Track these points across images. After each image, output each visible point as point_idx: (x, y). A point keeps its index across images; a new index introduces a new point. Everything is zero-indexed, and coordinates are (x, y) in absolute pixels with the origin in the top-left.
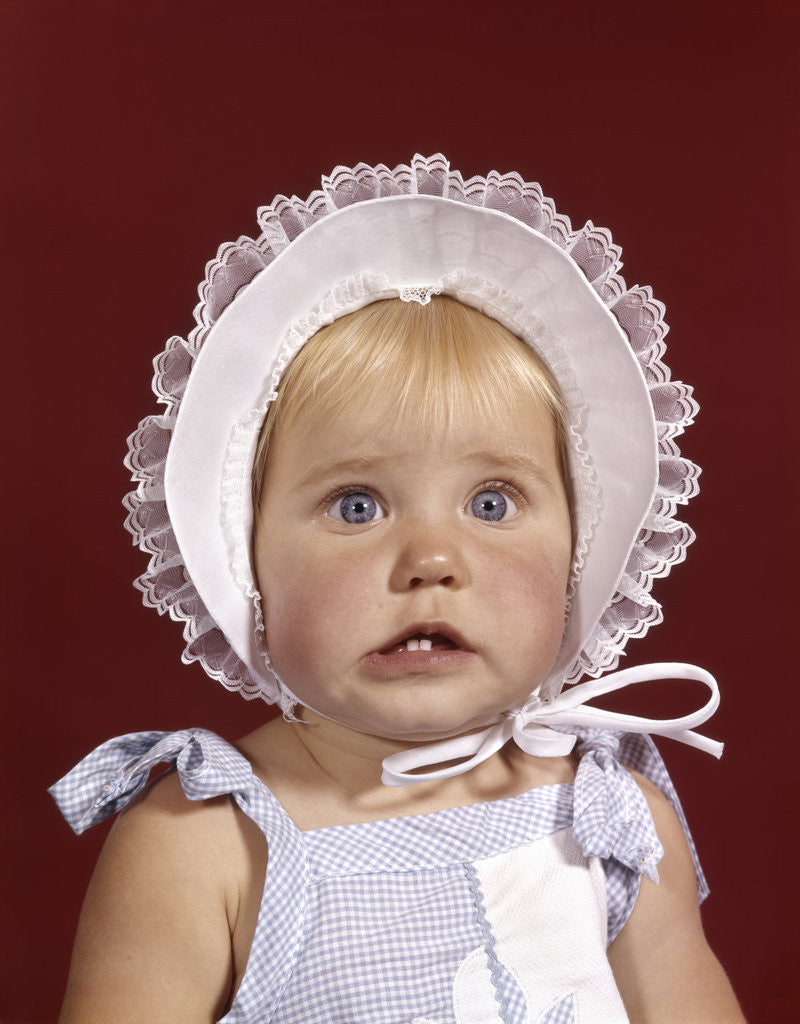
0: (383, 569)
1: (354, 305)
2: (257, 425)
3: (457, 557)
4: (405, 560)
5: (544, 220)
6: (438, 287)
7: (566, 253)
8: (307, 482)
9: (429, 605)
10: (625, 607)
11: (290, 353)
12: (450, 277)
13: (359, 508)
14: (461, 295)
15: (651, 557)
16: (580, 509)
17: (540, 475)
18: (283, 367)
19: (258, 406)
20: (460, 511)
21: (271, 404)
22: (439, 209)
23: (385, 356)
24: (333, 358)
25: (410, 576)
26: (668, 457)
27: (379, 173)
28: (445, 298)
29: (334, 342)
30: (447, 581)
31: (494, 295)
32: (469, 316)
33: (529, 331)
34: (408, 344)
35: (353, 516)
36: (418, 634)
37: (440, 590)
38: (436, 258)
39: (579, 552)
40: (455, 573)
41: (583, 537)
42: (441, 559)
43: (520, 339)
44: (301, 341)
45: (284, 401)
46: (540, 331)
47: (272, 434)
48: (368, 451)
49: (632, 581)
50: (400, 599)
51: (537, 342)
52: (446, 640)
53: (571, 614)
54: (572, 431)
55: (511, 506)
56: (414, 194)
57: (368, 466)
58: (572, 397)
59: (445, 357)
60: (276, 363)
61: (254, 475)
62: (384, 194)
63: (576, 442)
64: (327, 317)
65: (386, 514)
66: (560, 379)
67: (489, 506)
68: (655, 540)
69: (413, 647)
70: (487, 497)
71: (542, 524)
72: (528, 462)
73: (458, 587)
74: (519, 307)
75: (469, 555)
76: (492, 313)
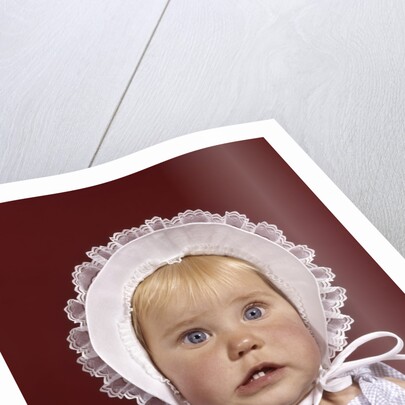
0: (223, 354)
1: (150, 272)
2: (129, 321)
3: (252, 337)
4: (231, 348)
5: (208, 218)
6: (182, 255)
7: (224, 224)
8: (166, 335)
9: (252, 359)
10: (333, 322)
11: (130, 294)
12: (185, 250)
13: (197, 337)
14: (193, 253)
15: (331, 302)
16: (290, 298)
17: (266, 294)
18: (129, 299)
19: (125, 314)
20: (242, 321)
21: (131, 313)
22: (166, 232)
23: (174, 284)
24: (151, 291)
25: (237, 353)
26: (313, 269)
27: (134, 230)
28: (186, 257)
29: (148, 286)
30: (254, 347)
31: (206, 248)
32: (201, 258)
33: (227, 252)
34: (182, 276)
35: (197, 340)
36: (256, 371)
37: (253, 352)
38: (175, 247)
39: (301, 312)
40: (255, 343)
41: (298, 306)
42: (246, 341)
43: (226, 256)
44: (133, 289)
45: (137, 310)
46: (232, 250)
47: (138, 322)
48: (188, 316)
49: (330, 312)
50: (237, 362)
51: (233, 254)
52: (269, 368)
53: (313, 334)
54: (267, 275)
55: (262, 309)
56: (153, 231)
57: (191, 322)
58: (259, 265)
59: (200, 275)
60: (125, 299)
61: (138, 338)
62: (140, 236)
63: (272, 278)
64: (141, 279)
65: (211, 335)
66: (251, 261)
67: (253, 314)
68: (329, 296)
69: (256, 377)
70: (250, 311)
71: (278, 310)
72: (259, 292)
73: (260, 347)
74: (218, 247)
75: (257, 334)
76: (209, 253)
